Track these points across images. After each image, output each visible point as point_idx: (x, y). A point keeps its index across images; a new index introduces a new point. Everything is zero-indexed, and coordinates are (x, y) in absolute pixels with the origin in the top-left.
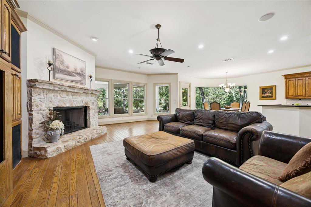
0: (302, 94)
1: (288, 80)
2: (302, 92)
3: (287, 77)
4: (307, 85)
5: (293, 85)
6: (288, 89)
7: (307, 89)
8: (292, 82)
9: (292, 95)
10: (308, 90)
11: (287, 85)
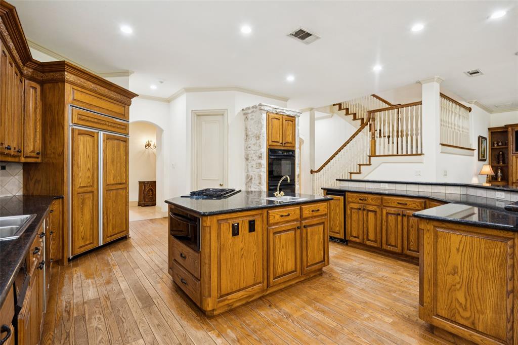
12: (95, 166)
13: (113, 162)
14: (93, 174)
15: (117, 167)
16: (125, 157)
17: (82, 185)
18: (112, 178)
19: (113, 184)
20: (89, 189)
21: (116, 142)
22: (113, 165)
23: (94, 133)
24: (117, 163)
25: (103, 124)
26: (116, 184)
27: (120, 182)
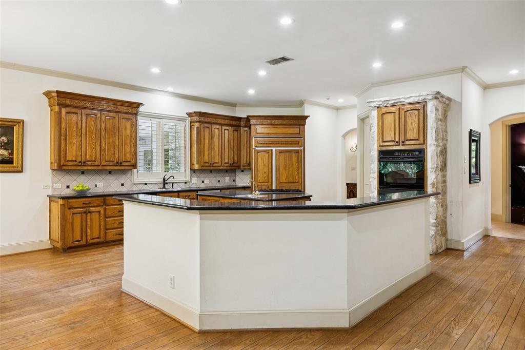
0: (93, 159)
1: (64, 111)
2: (94, 151)
3: (63, 101)
4: (103, 133)
5: (77, 127)
6: (66, 140)
7: (103, 145)
8: (74, 118)
9: (74, 159)
10: (105, 149)
11: (63, 125)
12: (270, 170)
13: (285, 168)
14: (268, 175)
15: (289, 171)
16: (297, 164)
17: (260, 181)
18: (284, 179)
19: (285, 183)
20: (266, 184)
21: (288, 154)
22: (286, 170)
23: (269, 150)
24: (289, 168)
25: (276, 144)
26: (289, 183)
27: (292, 181)
